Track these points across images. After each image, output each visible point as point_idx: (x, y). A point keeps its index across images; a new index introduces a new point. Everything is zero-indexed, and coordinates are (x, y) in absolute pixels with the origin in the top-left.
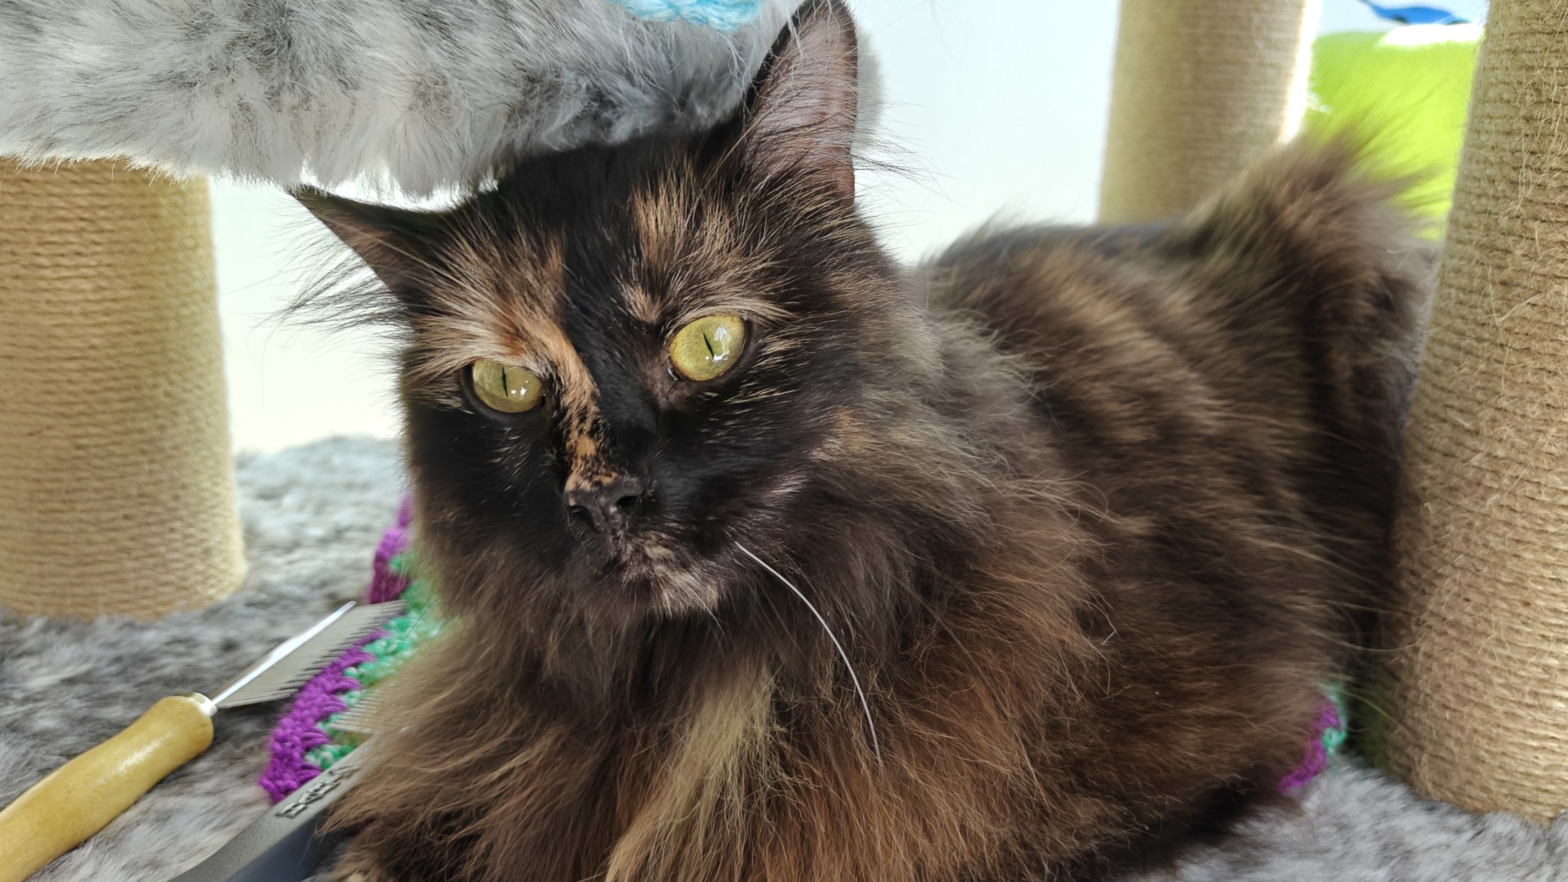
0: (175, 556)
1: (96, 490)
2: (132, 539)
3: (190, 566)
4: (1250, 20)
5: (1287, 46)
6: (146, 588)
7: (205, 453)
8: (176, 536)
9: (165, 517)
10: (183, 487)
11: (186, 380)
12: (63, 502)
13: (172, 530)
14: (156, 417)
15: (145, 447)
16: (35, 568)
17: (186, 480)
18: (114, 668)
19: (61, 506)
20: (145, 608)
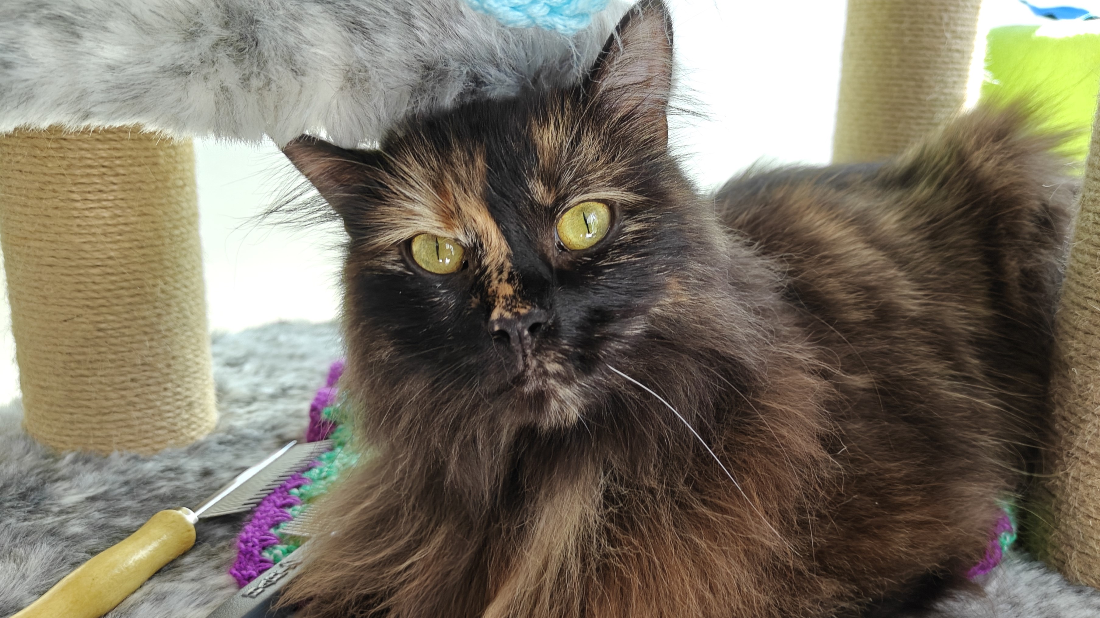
0: (168, 408)
1: (112, 361)
2: (137, 396)
3: (178, 415)
4: (941, 18)
5: (967, 37)
6: (147, 432)
7: (189, 333)
8: (169, 394)
9: (160, 380)
10: (174, 358)
11: (176, 281)
12: (88, 369)
13: (166, 389)
14: (155, 308)
15: (147, 329)
16: (67, 417)
17: (175, 353)
18: (123, 490)
19: (86, 373)
20: (146, 445)
